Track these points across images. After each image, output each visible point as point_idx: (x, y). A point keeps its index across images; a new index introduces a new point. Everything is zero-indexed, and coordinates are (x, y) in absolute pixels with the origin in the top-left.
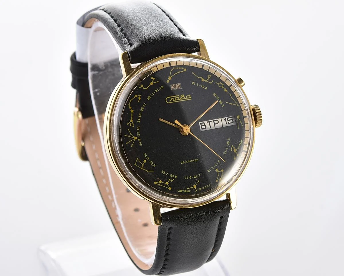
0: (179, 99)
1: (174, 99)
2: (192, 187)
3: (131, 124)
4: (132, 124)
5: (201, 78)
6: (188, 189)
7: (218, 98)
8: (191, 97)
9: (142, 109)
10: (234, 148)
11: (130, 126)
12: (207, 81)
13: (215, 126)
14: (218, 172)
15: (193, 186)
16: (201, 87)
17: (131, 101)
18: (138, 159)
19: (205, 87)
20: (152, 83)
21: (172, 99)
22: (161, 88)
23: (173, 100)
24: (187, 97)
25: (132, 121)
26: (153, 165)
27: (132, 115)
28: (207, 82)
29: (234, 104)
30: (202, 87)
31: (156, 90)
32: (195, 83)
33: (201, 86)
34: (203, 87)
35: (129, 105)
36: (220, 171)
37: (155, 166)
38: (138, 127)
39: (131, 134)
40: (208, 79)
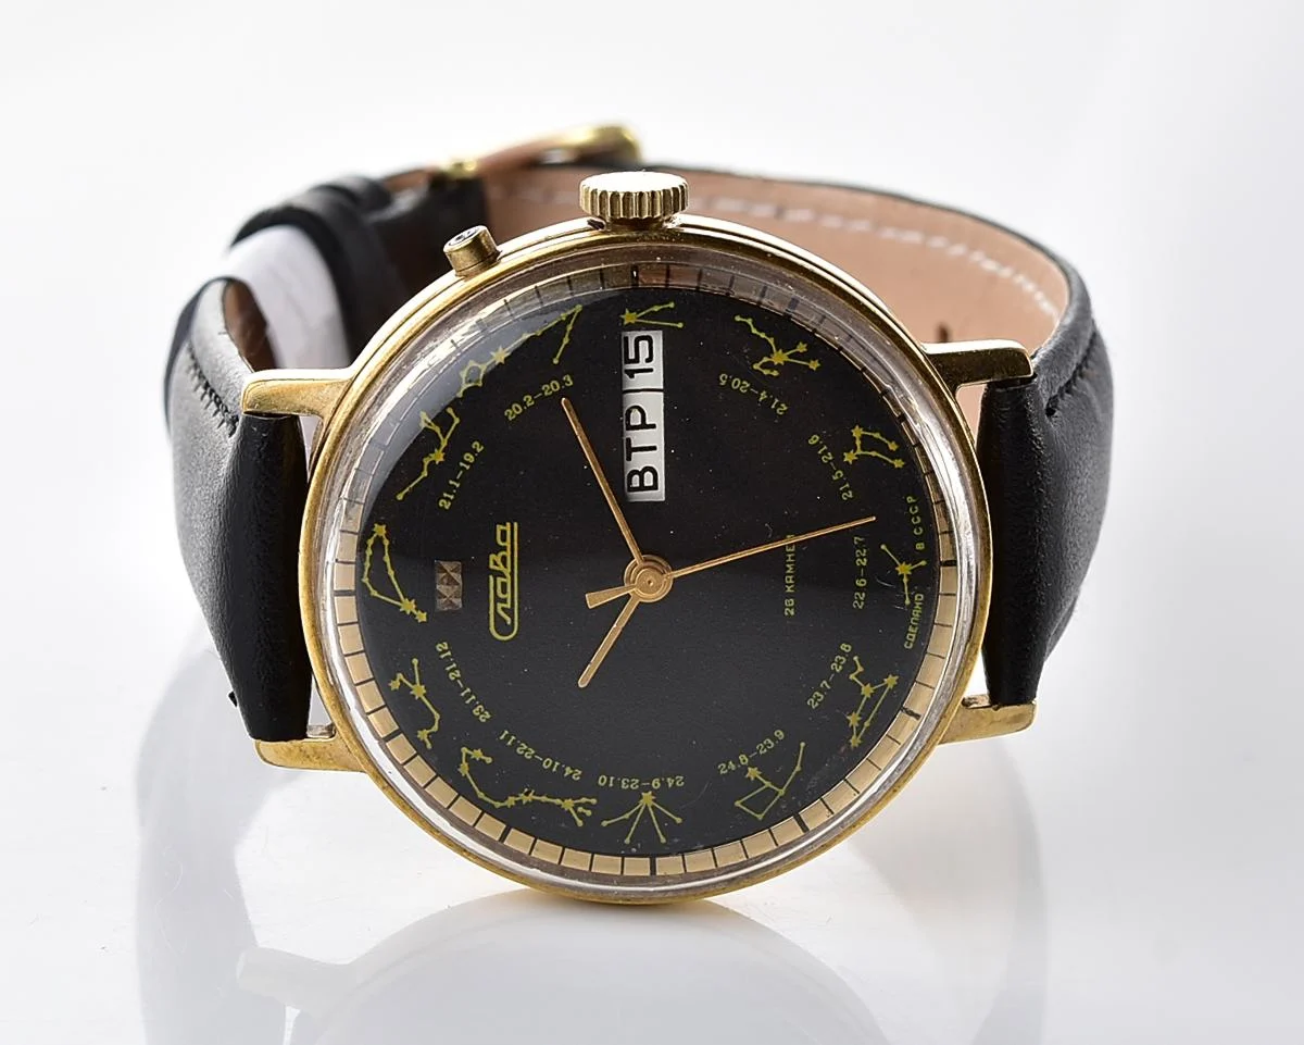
0: (509, 577)
1: (505, 601)
2: (905, 580)
3: (580, 809)
4: (587, 806)
5: (426, 461)
6: (907, 602)
7: (530, 398)
8: (505, 525)
9: (526, 751)
10: (765, 360)
11: (589, 813)
12: (444, 436)
13: (653, 426)
14: (859, 452)
15: (902, 576)
16: (468, 467)
17: (481, 795)
18: (738, 803)
19: (473, 452)
20: (419, 691)
21: (503, 609)
22: (444, 651)
23: (508, 606)
24: (504, 540)
25: (568, 804)
26: (774, 739)
27: (544, 799)
28: (448, 437)
29: (570, 328)
30: (467, 463)
31: (452, 676)
32: (445, 495)
33: (463, 468)
34: (469, 457)
35: (498, 805)
36: (858, 443)
37: (780, 734)
38: (602, 781)
39: (627, 816)
40: (438, 430)
